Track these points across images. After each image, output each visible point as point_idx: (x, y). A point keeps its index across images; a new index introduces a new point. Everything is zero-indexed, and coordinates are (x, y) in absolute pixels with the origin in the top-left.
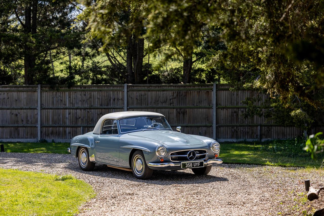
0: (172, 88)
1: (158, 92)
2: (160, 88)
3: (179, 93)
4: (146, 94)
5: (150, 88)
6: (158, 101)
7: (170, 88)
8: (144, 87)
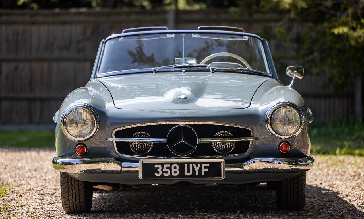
1: (52, 27)
2: (56, 18)
5: (36, 17)
6: (52, 45)
8: (24, 15)
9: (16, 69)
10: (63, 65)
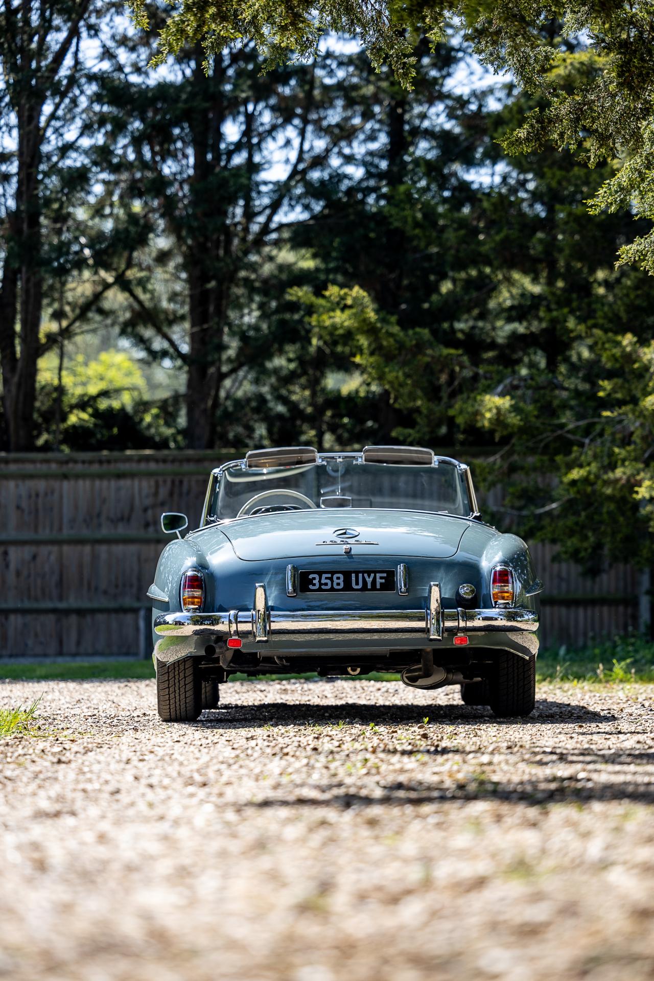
0: (153, 466)
1: (97, 483)
2: (105, 467)
3: (177, 483)
4: (52, 492)
5: (71, 465)
6: (99, 515)
7: (143, 466)
8: (47, 461)
9: (34, 557)
10: (119, 549)
